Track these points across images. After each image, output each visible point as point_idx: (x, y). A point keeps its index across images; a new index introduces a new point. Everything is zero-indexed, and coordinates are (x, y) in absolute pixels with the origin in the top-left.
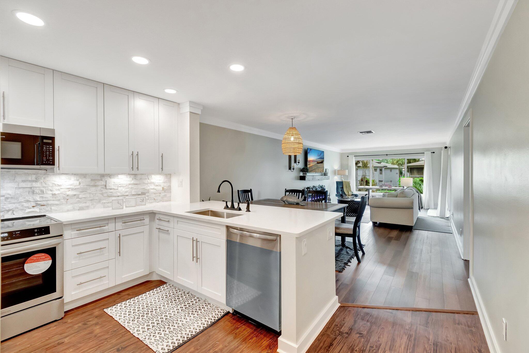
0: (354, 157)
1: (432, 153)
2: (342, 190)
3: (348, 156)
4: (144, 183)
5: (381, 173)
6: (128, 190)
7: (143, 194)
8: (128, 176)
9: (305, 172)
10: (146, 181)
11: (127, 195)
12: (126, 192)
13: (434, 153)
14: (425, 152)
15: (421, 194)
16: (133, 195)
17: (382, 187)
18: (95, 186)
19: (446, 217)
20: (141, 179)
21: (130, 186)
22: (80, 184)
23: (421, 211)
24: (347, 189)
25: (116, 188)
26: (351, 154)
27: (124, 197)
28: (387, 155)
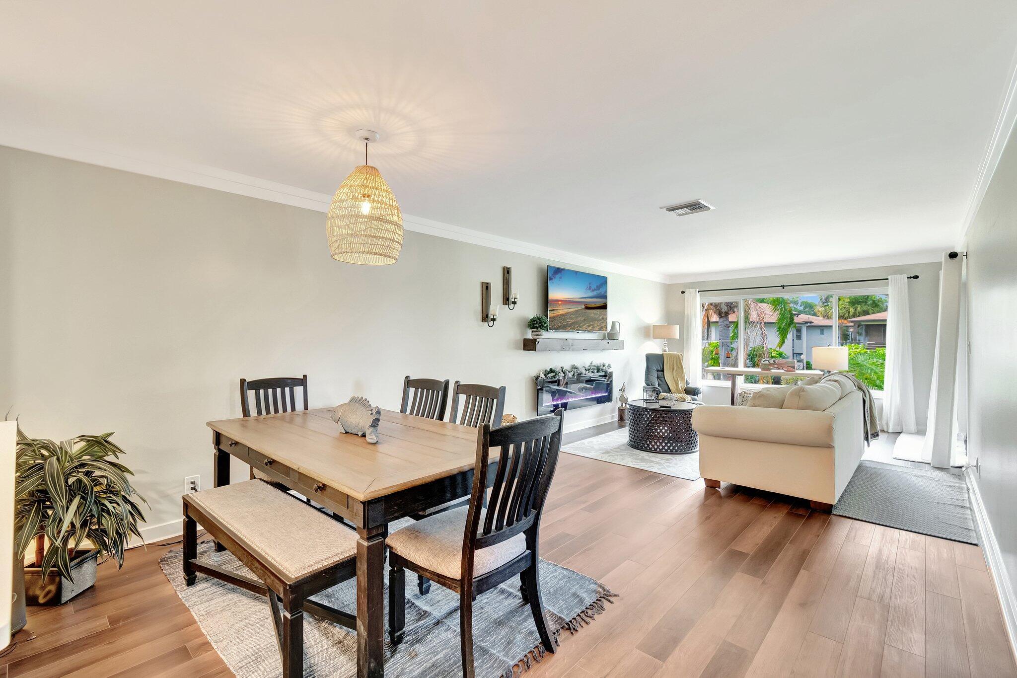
0: (698, 294)
1: (911, 277)
2: (661, 378)
3: (683, 292)
5: (799, 337)
9: (537, 328)
13: (916, 277)
14: (889, 277)
15: (875, 393)
17: (769, 370)
19: (952, 464)
23: (871, 443)
24: (675, 374)
26: (692, 285)
28: (783, 286)
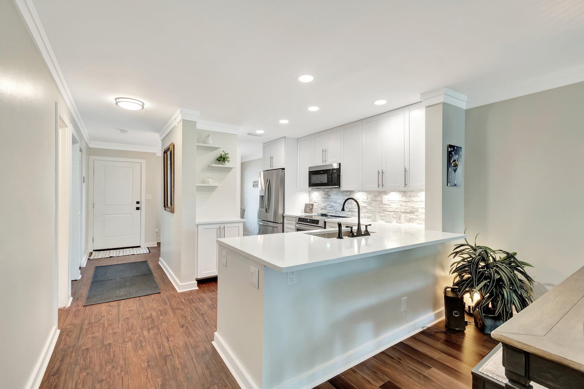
4: (413, 201)
6: (398, 206)
7: (411, 212)
8: (399, 193)
10: (414, 199)
11: (398, 212)
12: (397, 208)
16: (402, 212)
18: (375, 201)
20: (410, 196)
21: (400, 203)
22: (368, 199)
25: (389, 204)
27: (395, 213)
